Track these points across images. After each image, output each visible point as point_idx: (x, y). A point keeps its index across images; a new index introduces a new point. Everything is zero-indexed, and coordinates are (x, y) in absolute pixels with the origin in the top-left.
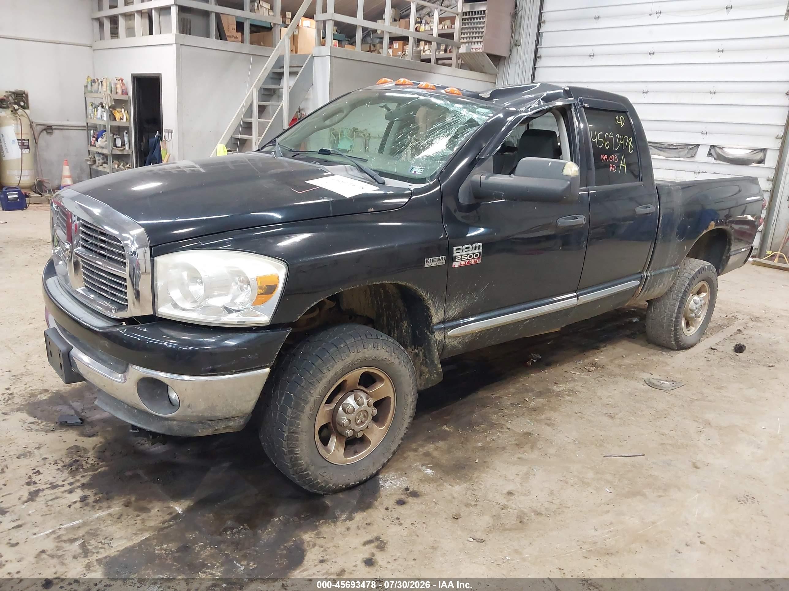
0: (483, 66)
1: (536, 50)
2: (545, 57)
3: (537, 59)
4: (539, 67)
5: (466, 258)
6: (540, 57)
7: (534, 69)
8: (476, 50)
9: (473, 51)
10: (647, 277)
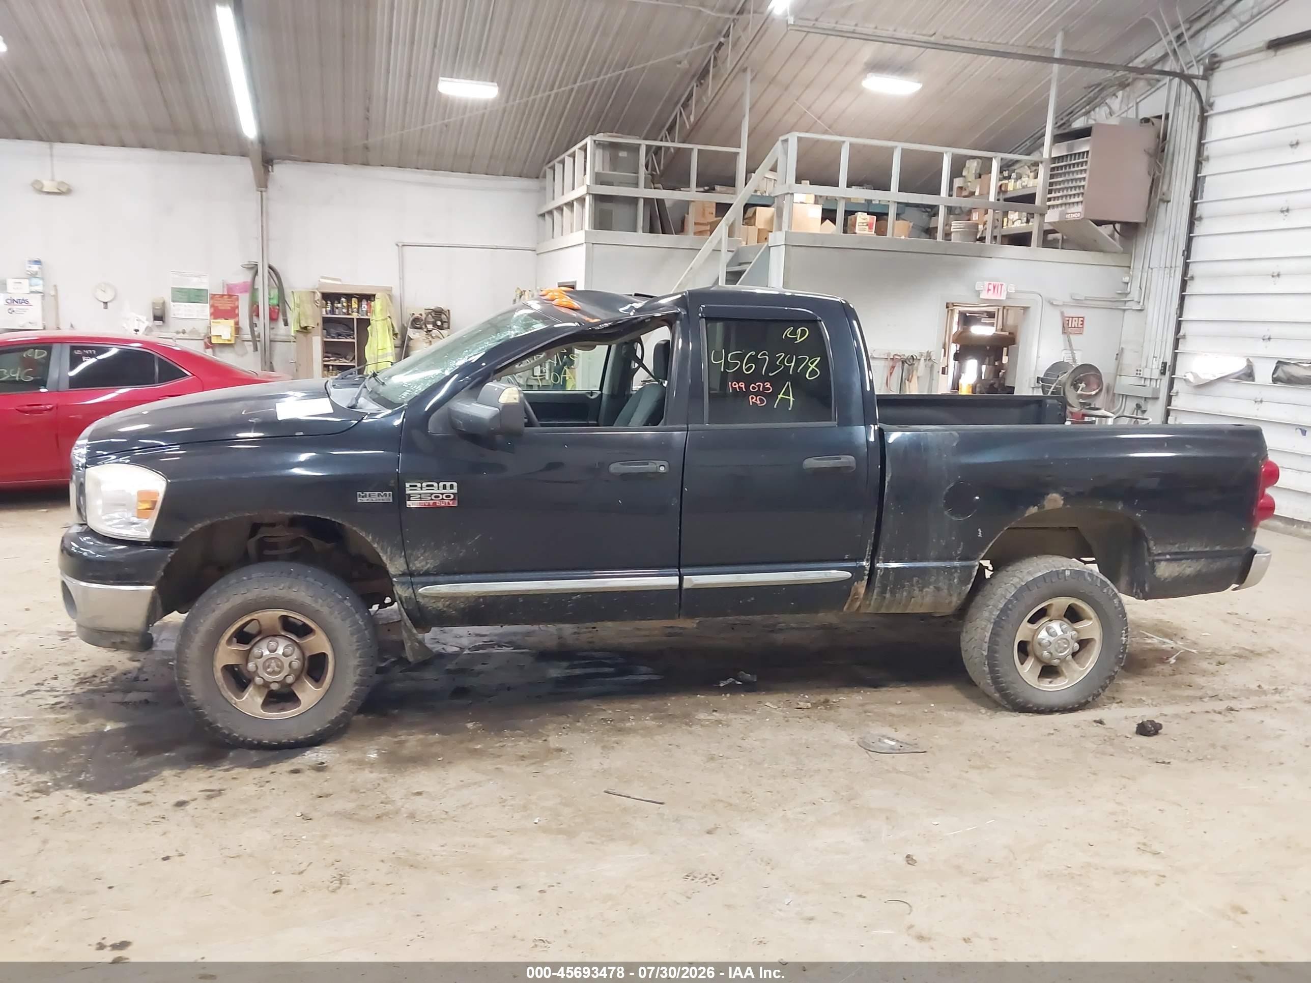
0: (1095, 241)
1: (1193, 207)
2: (1211, 217)
3: (1196, 222)
4: (1198, 236)
5: (430, 498)
6: (1200, 219)
7: (1190, 240)
8: (1074, 215)
9: (1069, 217)
10: (873, 568)
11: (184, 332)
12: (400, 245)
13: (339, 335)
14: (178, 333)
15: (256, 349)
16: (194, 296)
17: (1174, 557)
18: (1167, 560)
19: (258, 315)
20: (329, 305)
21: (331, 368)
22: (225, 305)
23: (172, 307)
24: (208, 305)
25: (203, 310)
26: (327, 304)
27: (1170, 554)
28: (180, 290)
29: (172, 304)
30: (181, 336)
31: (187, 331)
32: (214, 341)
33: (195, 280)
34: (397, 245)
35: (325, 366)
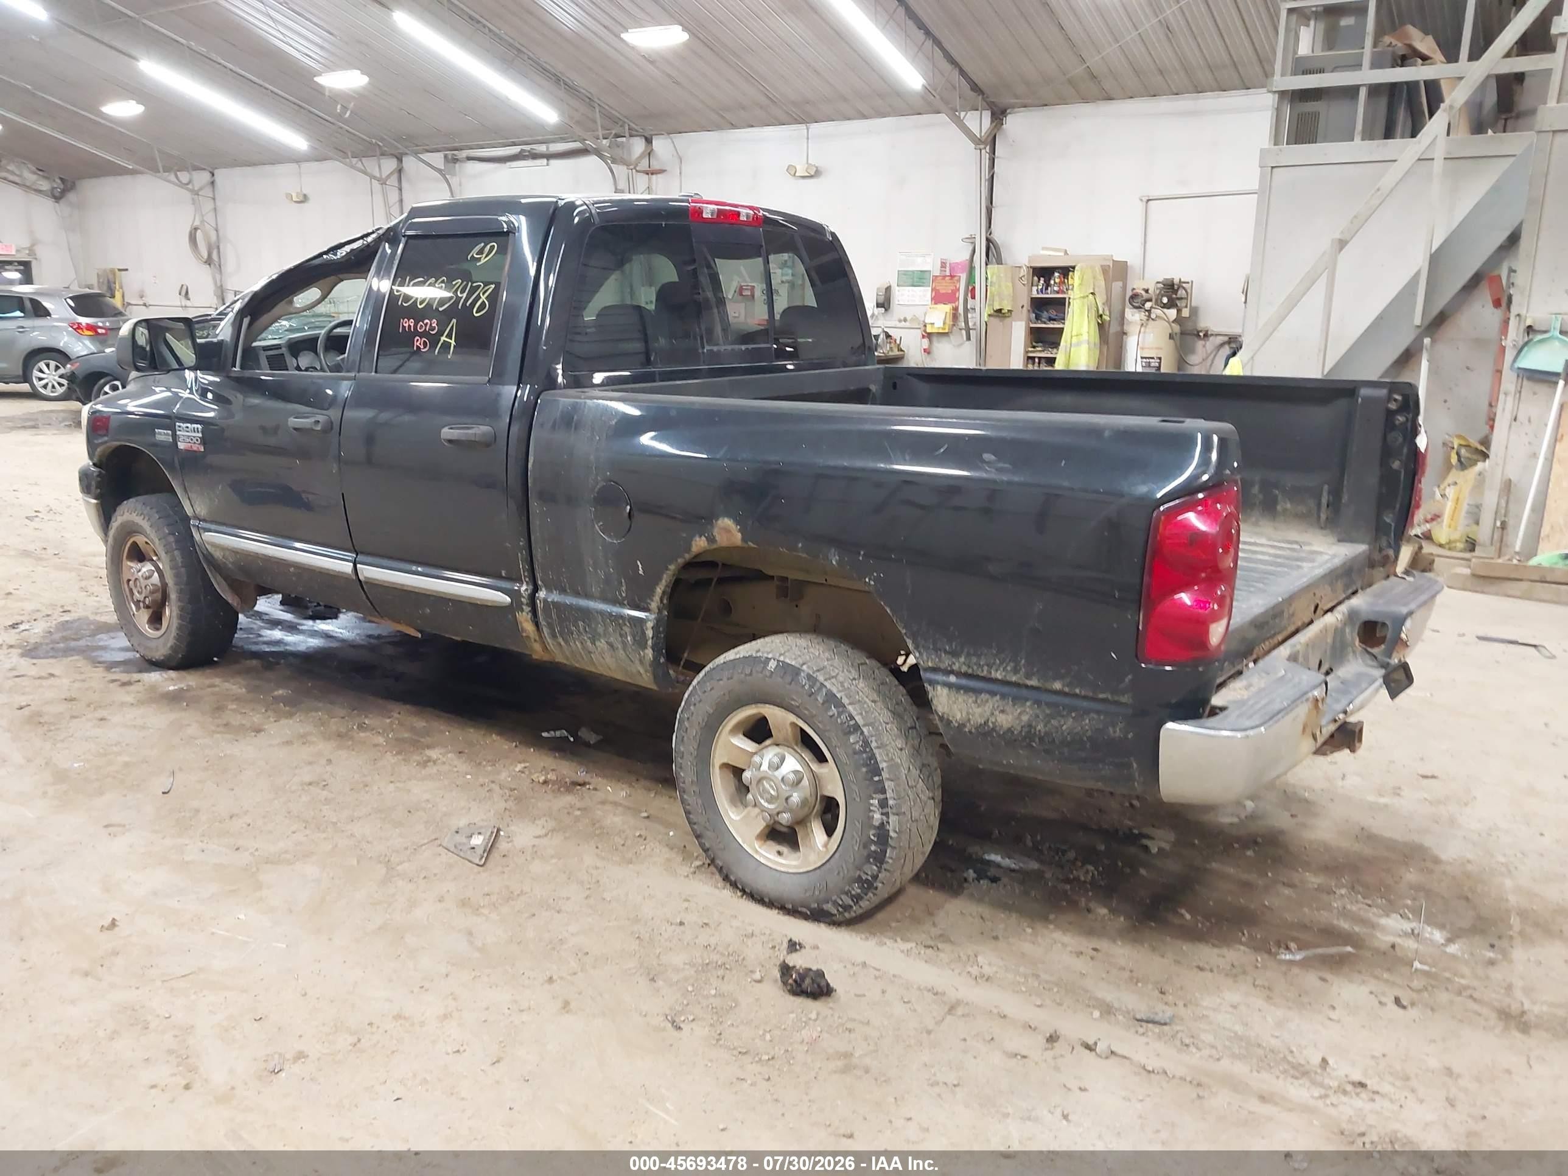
5: (188, 440)
10: (532, 597)
11: (905, 320)
12: (1145, 199)
13: (1051, 319)
14: (900, 321)
15: (969, 338)
16: (916, 279)
17: (964, 682)
18: (950, 686)
19: (973, 297)
20: (1042, 281)
21: (1037, 360)
22: (945, 288)
23: (897, 293)
24: (930, 289)
25: (924, 294)
26: (1039, 280)
27: (958, 674)
28: (906, 273)
29: (897, 288)
30: (903, 324)
31: (908, 318)
32: (929, 330)
33: (919, 260)
34: (1141, 200)
35: (1029, 358)
